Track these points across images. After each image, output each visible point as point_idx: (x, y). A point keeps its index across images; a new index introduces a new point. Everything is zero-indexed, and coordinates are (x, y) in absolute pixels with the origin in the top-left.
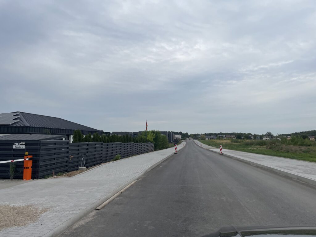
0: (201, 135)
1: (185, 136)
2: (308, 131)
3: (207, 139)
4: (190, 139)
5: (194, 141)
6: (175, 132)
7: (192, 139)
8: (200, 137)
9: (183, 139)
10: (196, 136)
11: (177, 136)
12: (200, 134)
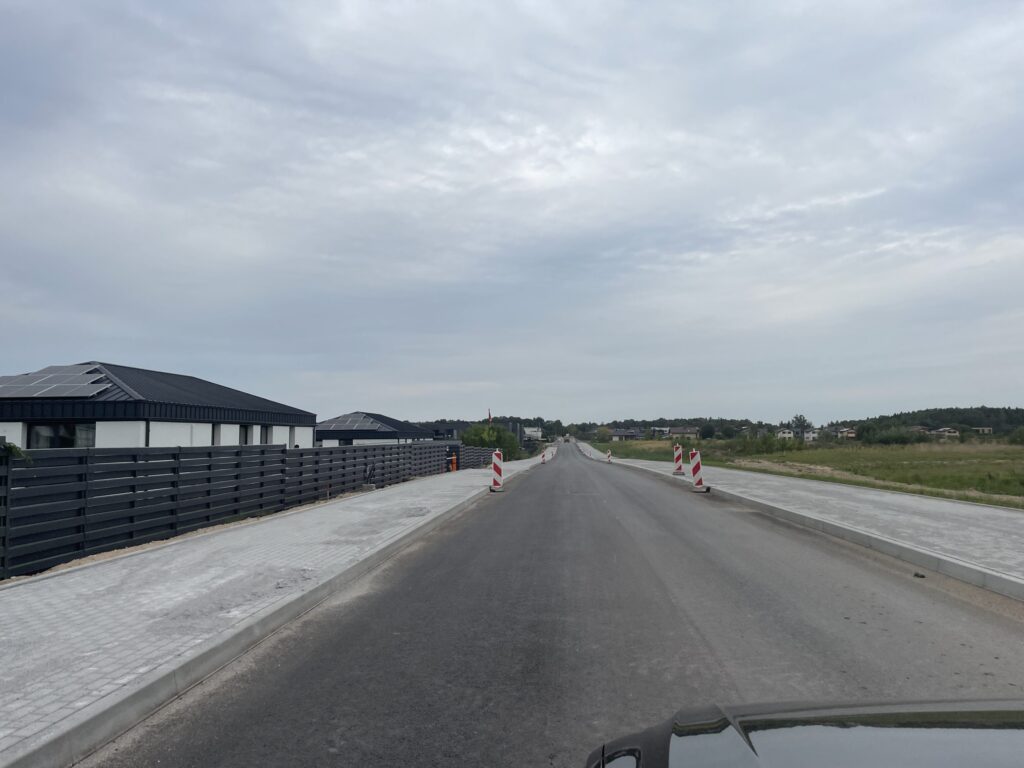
0: (602, 425)
1: (553, 430)
2: (916, 411)
3: (616, 439)
4: (567, 441)
5: (578, 447)
6: (523, 418)
7: (573, 440)
8: (595, 434)
9: (548, 441)
10: (584, 432)
11: (528, 431)
12: (599, 424)
